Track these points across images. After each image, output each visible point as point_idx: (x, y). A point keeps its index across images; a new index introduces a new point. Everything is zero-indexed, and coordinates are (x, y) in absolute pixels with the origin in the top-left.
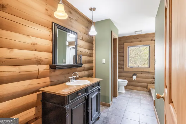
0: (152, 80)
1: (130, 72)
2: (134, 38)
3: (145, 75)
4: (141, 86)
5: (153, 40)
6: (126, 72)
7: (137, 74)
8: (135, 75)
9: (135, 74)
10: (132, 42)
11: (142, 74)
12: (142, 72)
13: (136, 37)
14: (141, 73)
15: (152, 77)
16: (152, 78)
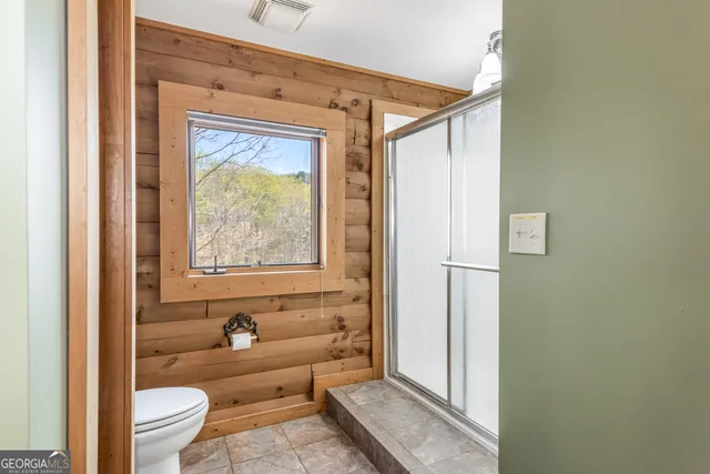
0: (335, 340)
1: (204, 309)
2: (231, 64)
3: (301, 312)
4: (280, 389)
5: (336, 106)
6: (178, 312)
7: (255, 318)
8: (240, 325)
9: (239, 321)
10: (221, 87)
11: (281, 309)
12: (284, 300)
13: (248, 59)
14: (277, 303)
15: (335, 322)
16: (332, 330)
